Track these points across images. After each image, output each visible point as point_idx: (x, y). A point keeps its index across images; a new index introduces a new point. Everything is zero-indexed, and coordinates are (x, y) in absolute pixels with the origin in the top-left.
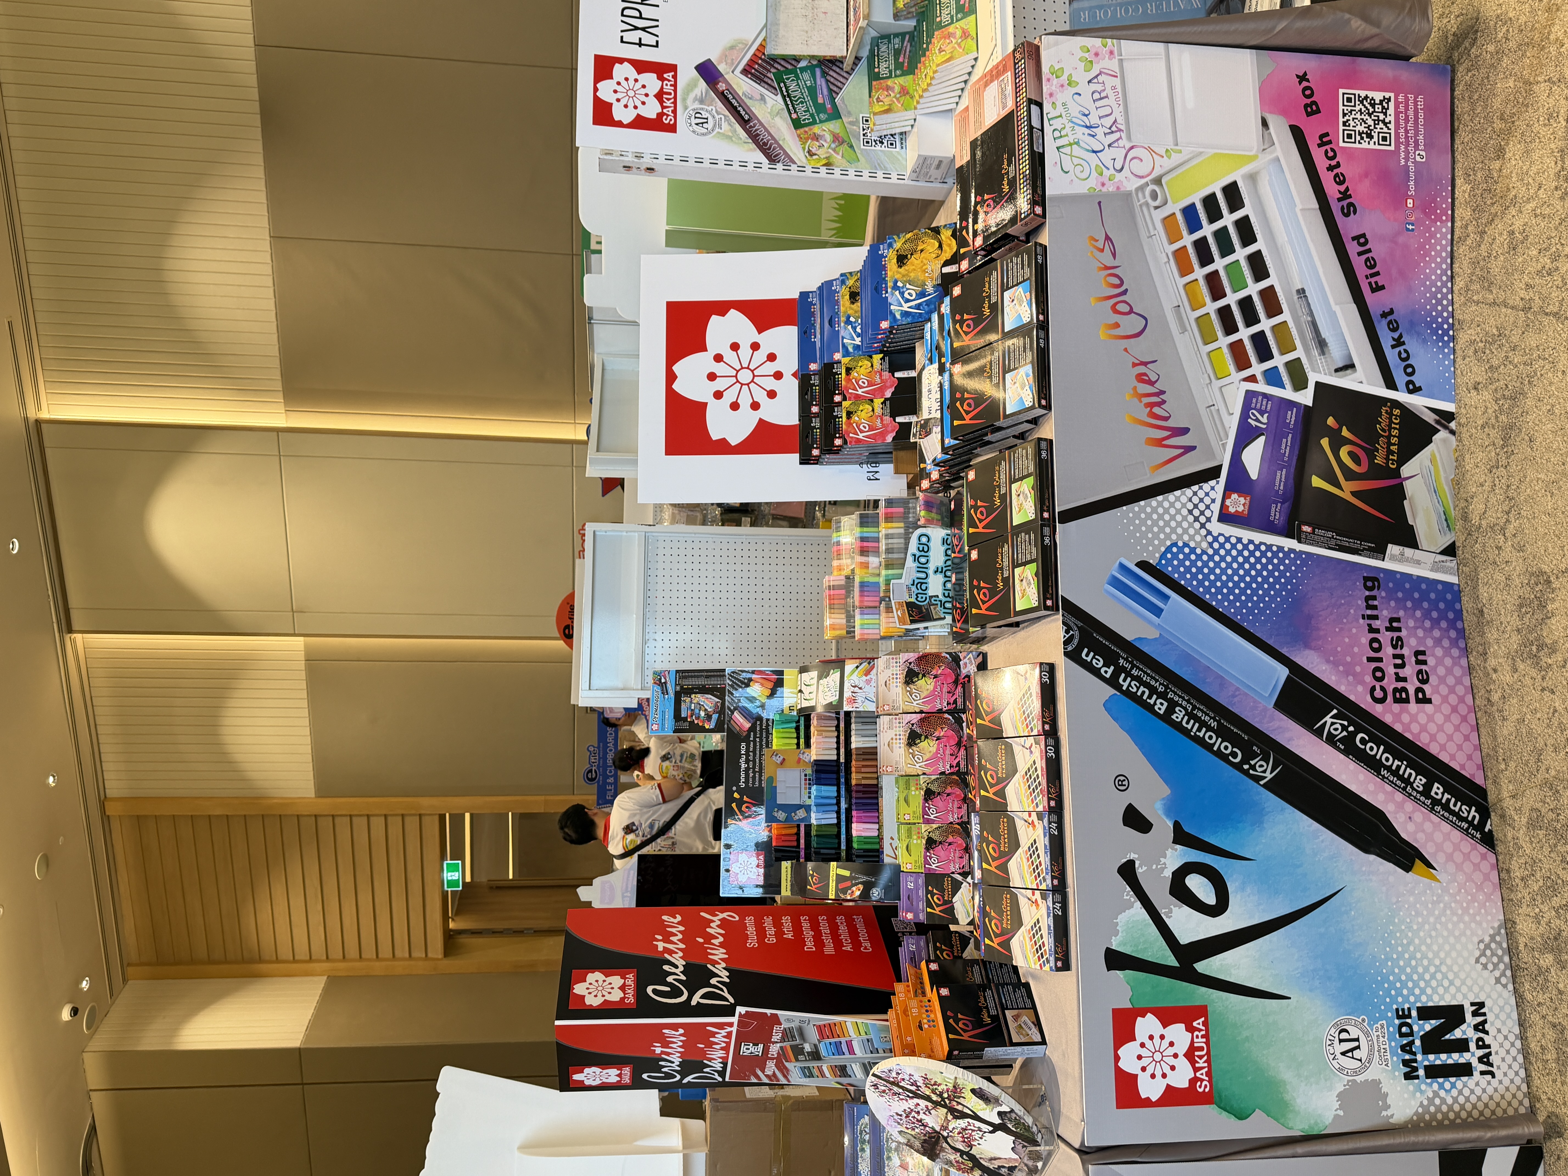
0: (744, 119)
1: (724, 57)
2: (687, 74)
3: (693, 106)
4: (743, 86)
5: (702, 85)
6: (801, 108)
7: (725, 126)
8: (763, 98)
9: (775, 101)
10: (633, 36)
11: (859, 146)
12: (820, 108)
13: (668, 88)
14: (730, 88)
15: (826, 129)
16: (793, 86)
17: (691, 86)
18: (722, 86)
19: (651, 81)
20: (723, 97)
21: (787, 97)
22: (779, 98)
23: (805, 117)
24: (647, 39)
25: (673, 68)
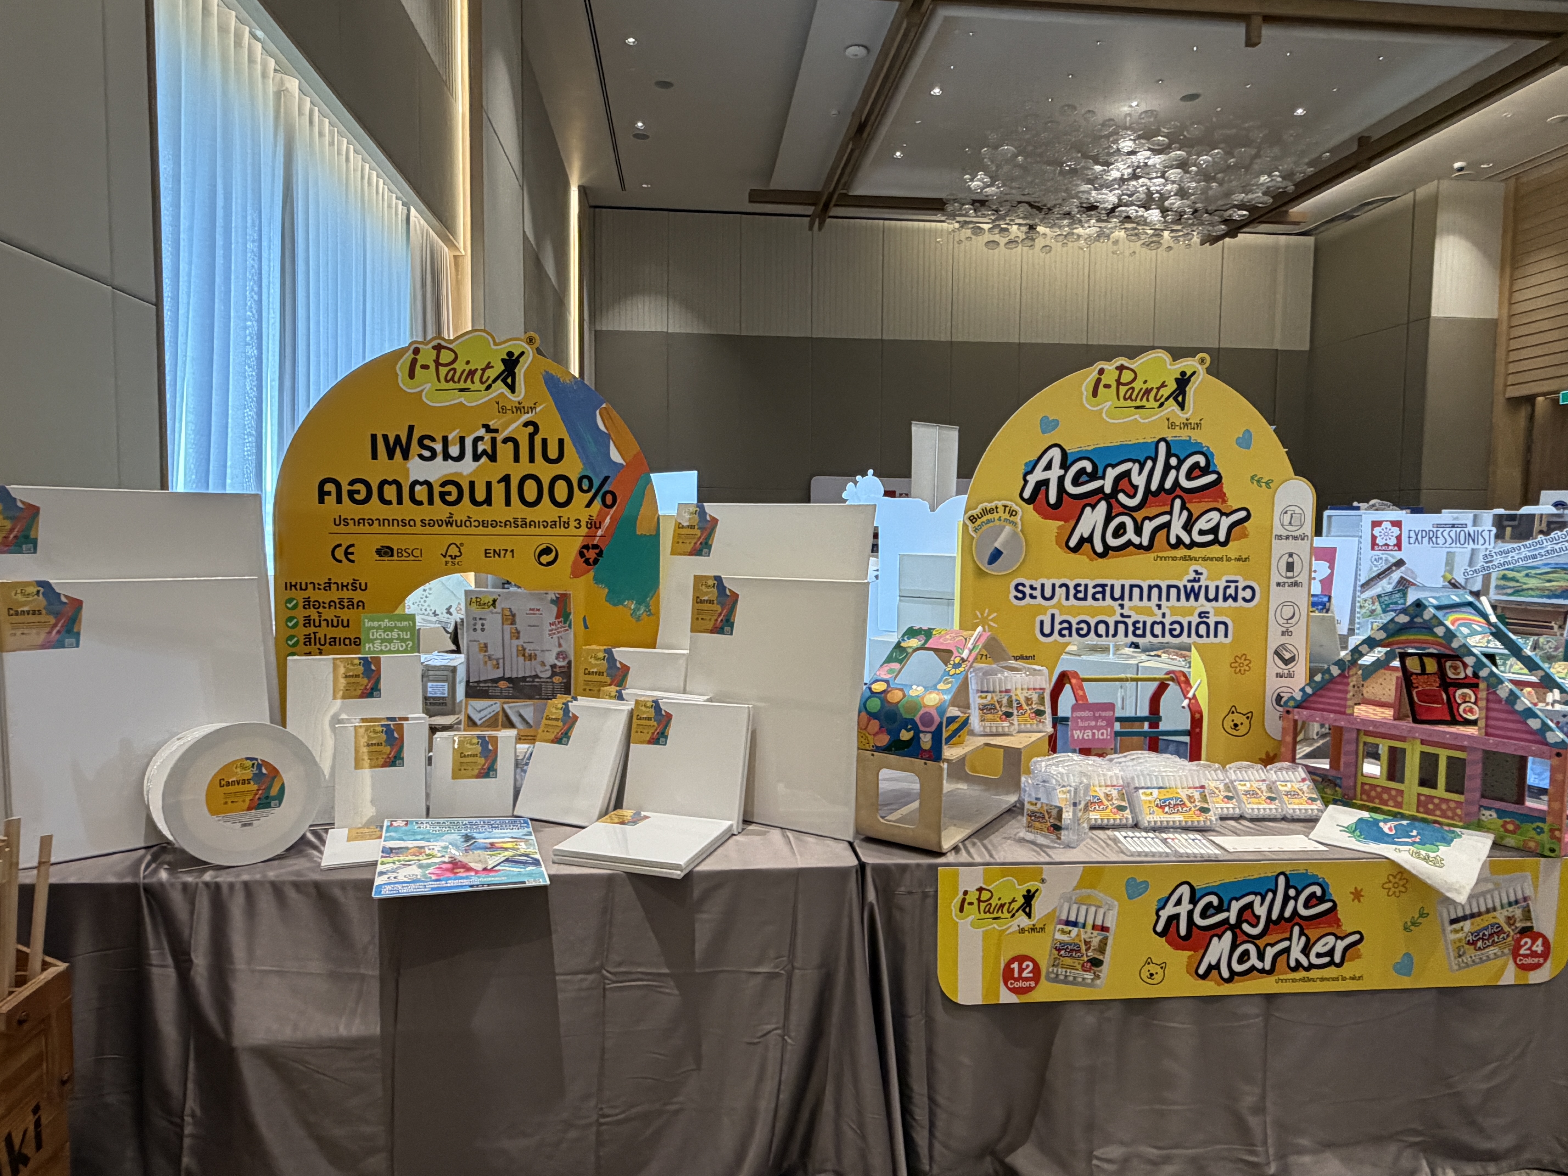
0: (1380, 576)
1: (1407, 569)
2: (1398, 555)
3: (1384, 557)
4: (1396, 576)
5: (1393, 561)
6: (1386, 598)
7: (1375, 569)
8: (1389, 583)
9: (1389, 588)
10: (1412, 534)
11: (1371, 620)
12: (1388, 605)
13: (1390, 548)
14: (1393, 572)
15: (1377, 606)
16: (1397, 596)
17: (1393, 557)
18: (1394, 568)
19: (1394, 541)
20: (1389, 568)
21: (1391, 593)
22: (1390, 590)
23: (1382, 599)
24: (1412, 540)
25: (1400, 549)
